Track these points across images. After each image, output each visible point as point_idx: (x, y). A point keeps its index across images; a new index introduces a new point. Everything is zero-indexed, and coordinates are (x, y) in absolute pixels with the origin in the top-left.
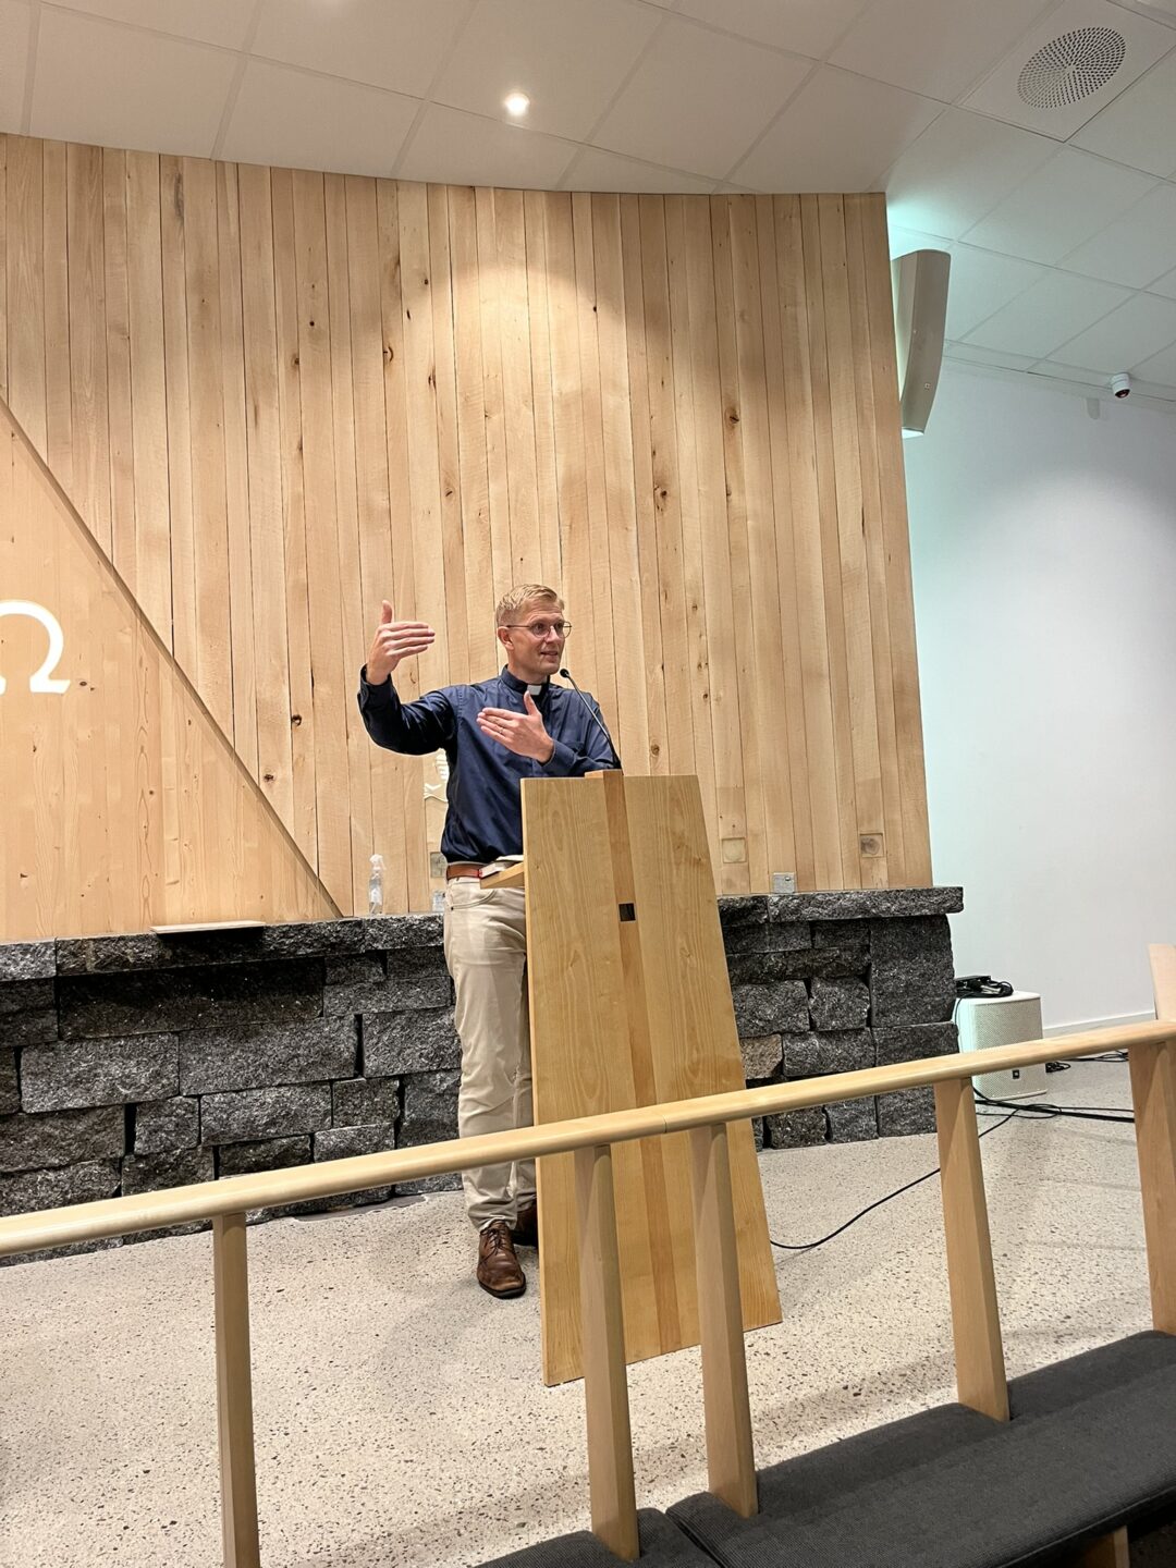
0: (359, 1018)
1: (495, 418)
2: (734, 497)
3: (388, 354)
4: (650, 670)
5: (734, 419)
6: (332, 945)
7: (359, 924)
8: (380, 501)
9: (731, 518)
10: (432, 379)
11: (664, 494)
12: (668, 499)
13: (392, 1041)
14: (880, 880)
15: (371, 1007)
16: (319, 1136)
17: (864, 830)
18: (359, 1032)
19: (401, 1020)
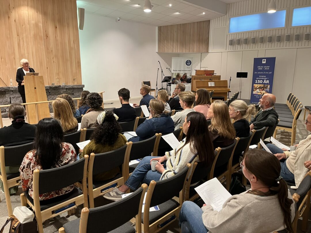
0: (10, 97)
1: (24, 26)
2: (57, 37)
3: (9, 17)
4: (46, 58)
5: (56, 28)
6: (6, 90)
7: (9, 87)
8: (9, 36)
9: (56, 40)
10: (15, 21)
11: (47, 37)
12: (48, 37)
13: (14, 100)
14: (76, 84)
15: (12, 96)
16: (6, 110)
17: (74, 78)
18: (10, 99)
19: (16, 98)
